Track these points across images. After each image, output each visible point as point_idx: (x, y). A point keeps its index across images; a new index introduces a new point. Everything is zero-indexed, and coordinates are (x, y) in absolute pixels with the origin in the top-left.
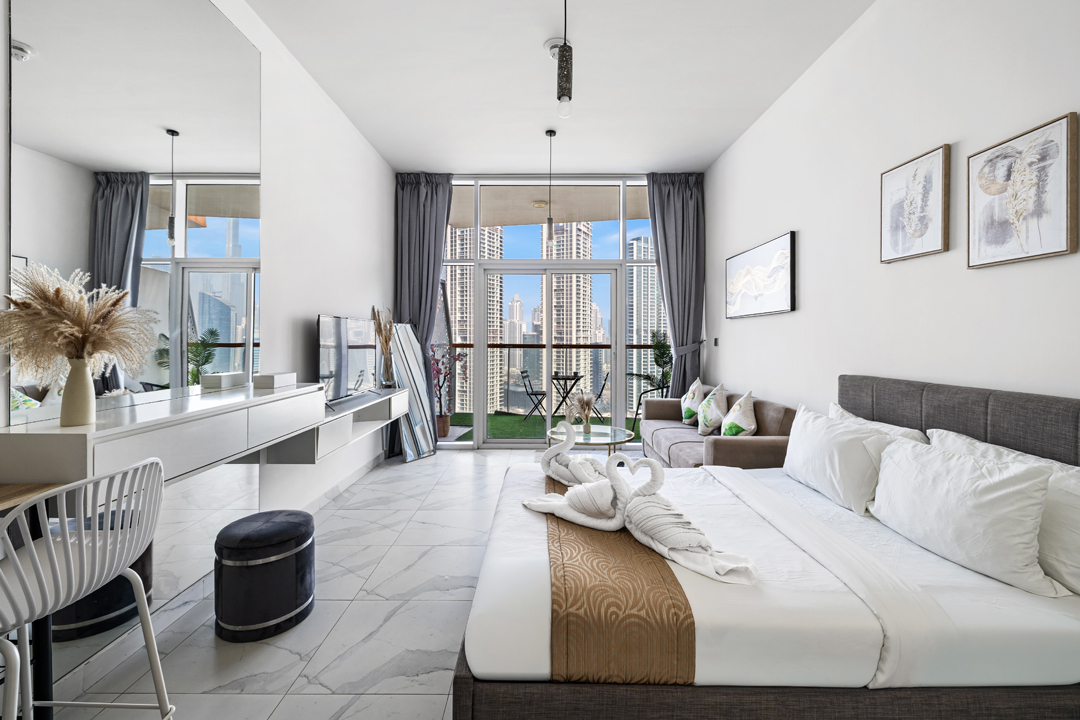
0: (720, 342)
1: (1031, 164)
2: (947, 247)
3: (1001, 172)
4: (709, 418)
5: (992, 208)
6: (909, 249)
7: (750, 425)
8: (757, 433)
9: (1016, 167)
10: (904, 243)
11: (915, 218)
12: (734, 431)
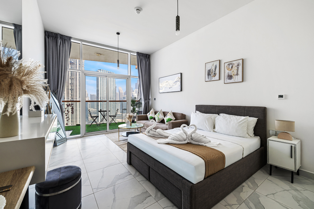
0: (156, 99)
1: (236, 66)
2: (219, 79)
3: (231, 67)
4: (160, 118)
5: (229, 73)
6: (212, 79)
7: (174, 118)
8: (175, 120)
9: (233, 66)
10: (211, 78)
11: (213, 73)
12: (170, 120)
